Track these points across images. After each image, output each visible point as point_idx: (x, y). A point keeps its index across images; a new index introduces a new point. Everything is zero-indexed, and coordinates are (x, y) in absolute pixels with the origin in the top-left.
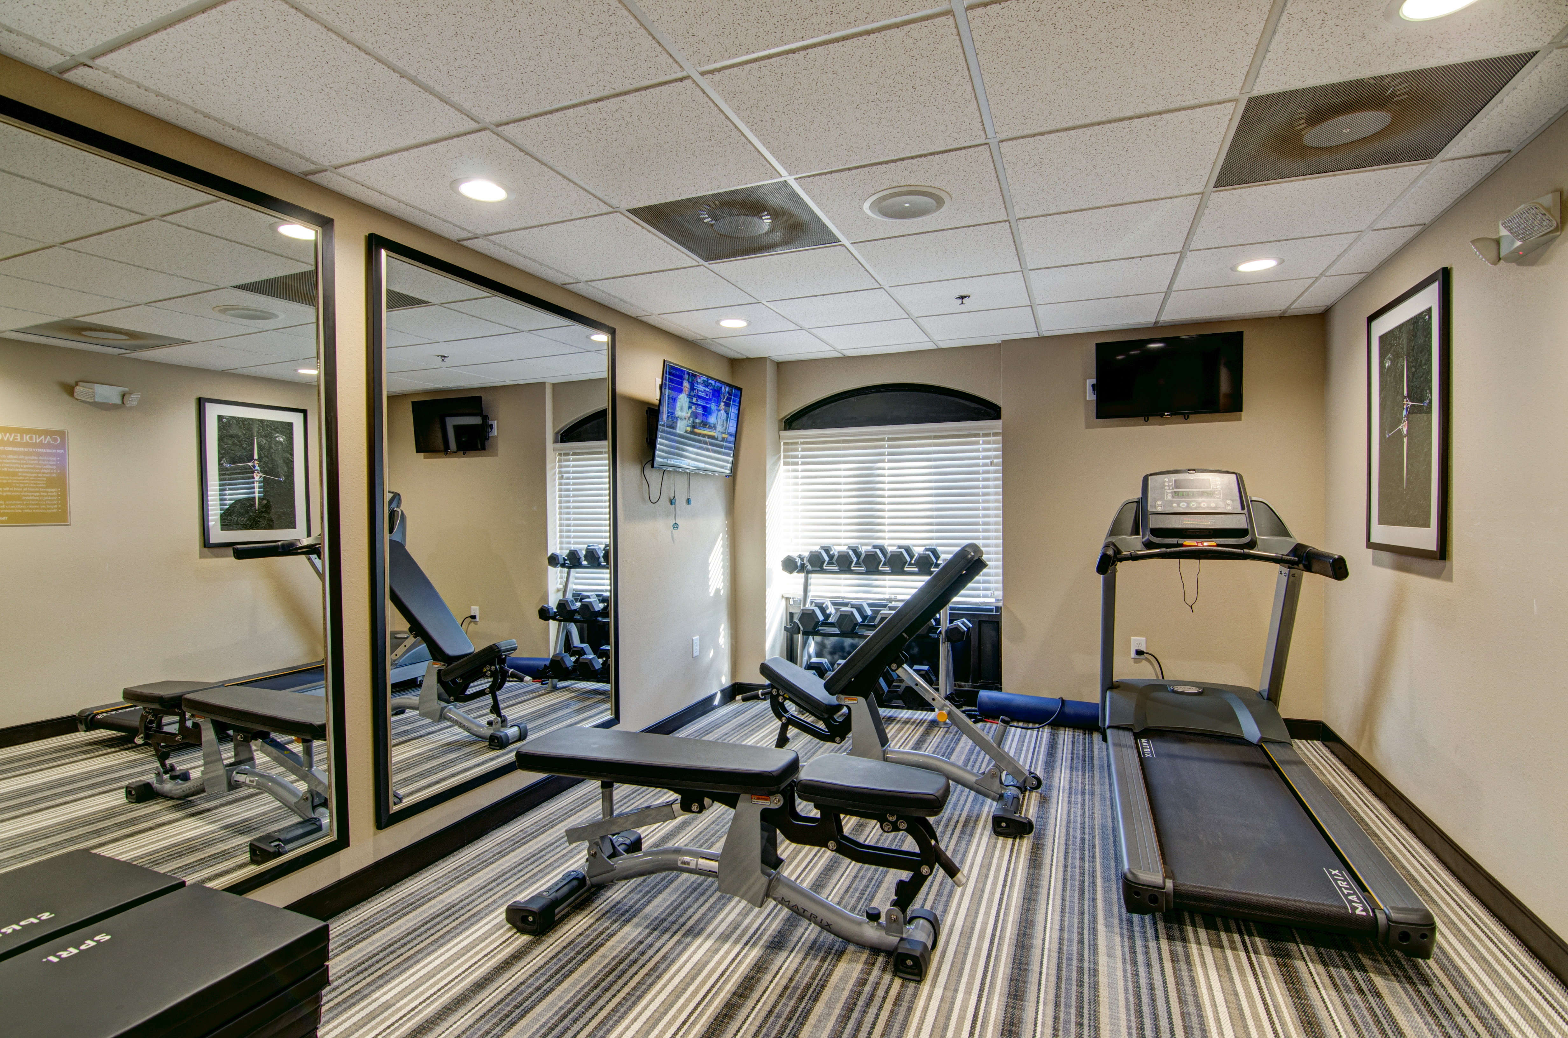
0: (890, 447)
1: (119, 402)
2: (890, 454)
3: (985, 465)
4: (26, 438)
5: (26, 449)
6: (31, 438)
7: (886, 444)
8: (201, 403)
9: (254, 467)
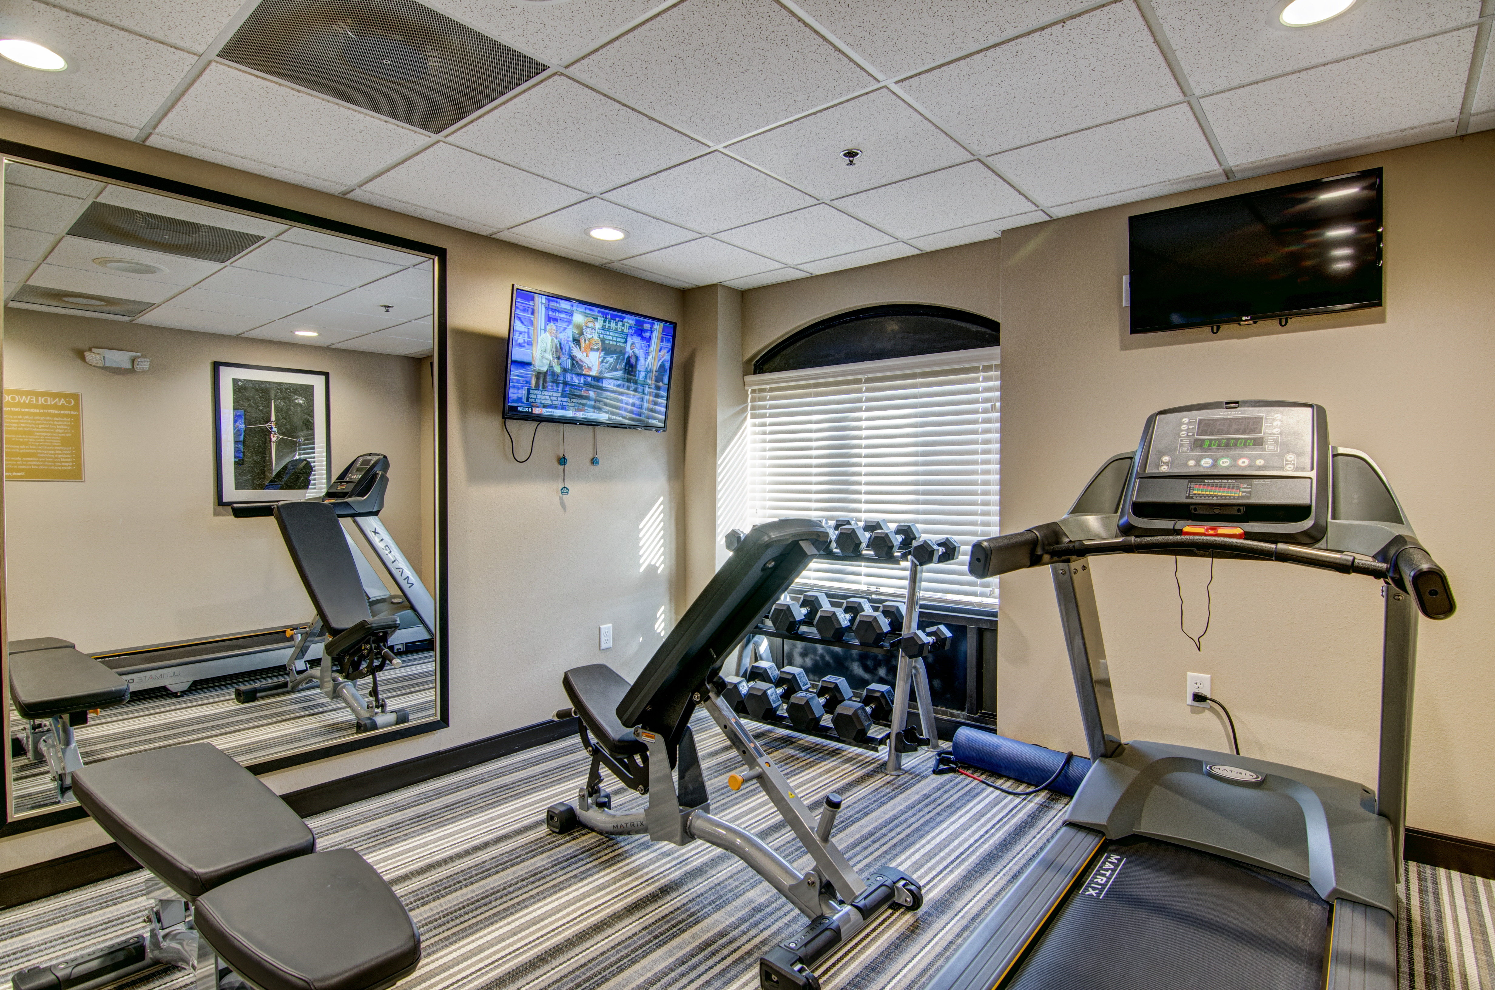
0: (869, 390)
1: (129, 366)
2: (869, 400)
3: (985, 411)
4: (42, 400)
5: (41, 411)
6: (46, 401)
7: (864, 386)
8: (216, 366)
9: (271, 428)
